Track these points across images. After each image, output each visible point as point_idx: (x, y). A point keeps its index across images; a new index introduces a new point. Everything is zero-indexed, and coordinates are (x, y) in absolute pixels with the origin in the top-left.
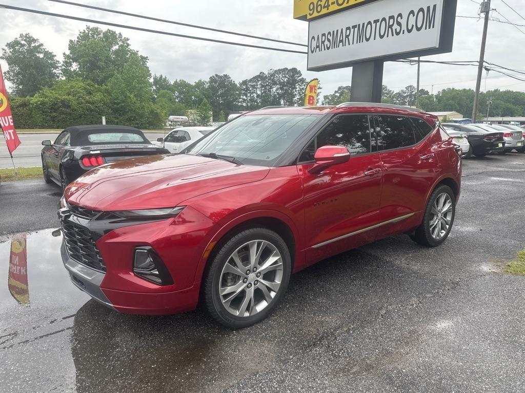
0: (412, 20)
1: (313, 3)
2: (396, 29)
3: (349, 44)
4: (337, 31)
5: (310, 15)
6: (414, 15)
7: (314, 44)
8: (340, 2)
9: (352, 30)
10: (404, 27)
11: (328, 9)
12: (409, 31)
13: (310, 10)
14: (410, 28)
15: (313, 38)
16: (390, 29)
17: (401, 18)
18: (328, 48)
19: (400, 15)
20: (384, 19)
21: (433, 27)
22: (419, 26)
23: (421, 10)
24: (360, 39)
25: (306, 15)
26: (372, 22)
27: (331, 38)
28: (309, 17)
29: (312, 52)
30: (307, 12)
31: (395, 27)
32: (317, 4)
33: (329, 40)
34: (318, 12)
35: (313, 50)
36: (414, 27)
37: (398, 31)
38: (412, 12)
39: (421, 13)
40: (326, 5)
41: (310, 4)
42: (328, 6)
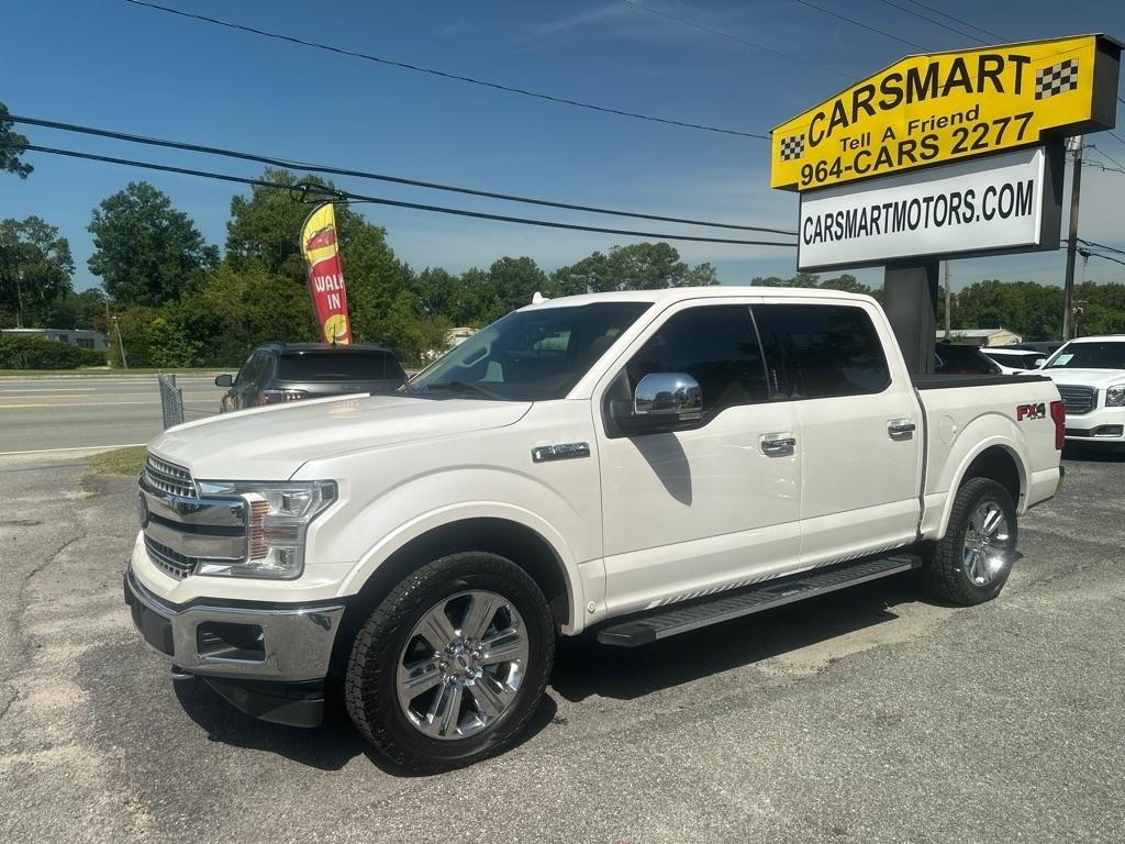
0: (992, 201)
1: (809, 166)
2: (964, 214)
3: (879, 233)
4: (856, 211)
5: (804, 183)
6: (995, 194)
7: (811, 230)
8: (861, 167)
9: (883, 211)
10: (978, 211)
11: (838, 177)
12: (989, 217)
13: (805, 176)
14: (989, 213)
15: (809, 219)
16: (953, 213)
17: (973, 197)
18: (839, 238)
19: (971, 192)
20: (942, 197)
21: (1029, 213)
22: (1005, 210)
23: (1008, 186)
24: (898, 225)
25: (797, 184)
26: (921, 201)
27: (843, 222)
28: (801, 187)
29: (808, 242)
30: (799, 179)
31: (963, 209)
32: (818, 166)
33: (839, 225)
34: (819, 180)
35: (808, 238)
36: (997, 211)
37: (968, 216)
38: (992, 189)
39: (1007, 192)
40: (835, 170)
41: (804, 168)
42: (838, 173)
